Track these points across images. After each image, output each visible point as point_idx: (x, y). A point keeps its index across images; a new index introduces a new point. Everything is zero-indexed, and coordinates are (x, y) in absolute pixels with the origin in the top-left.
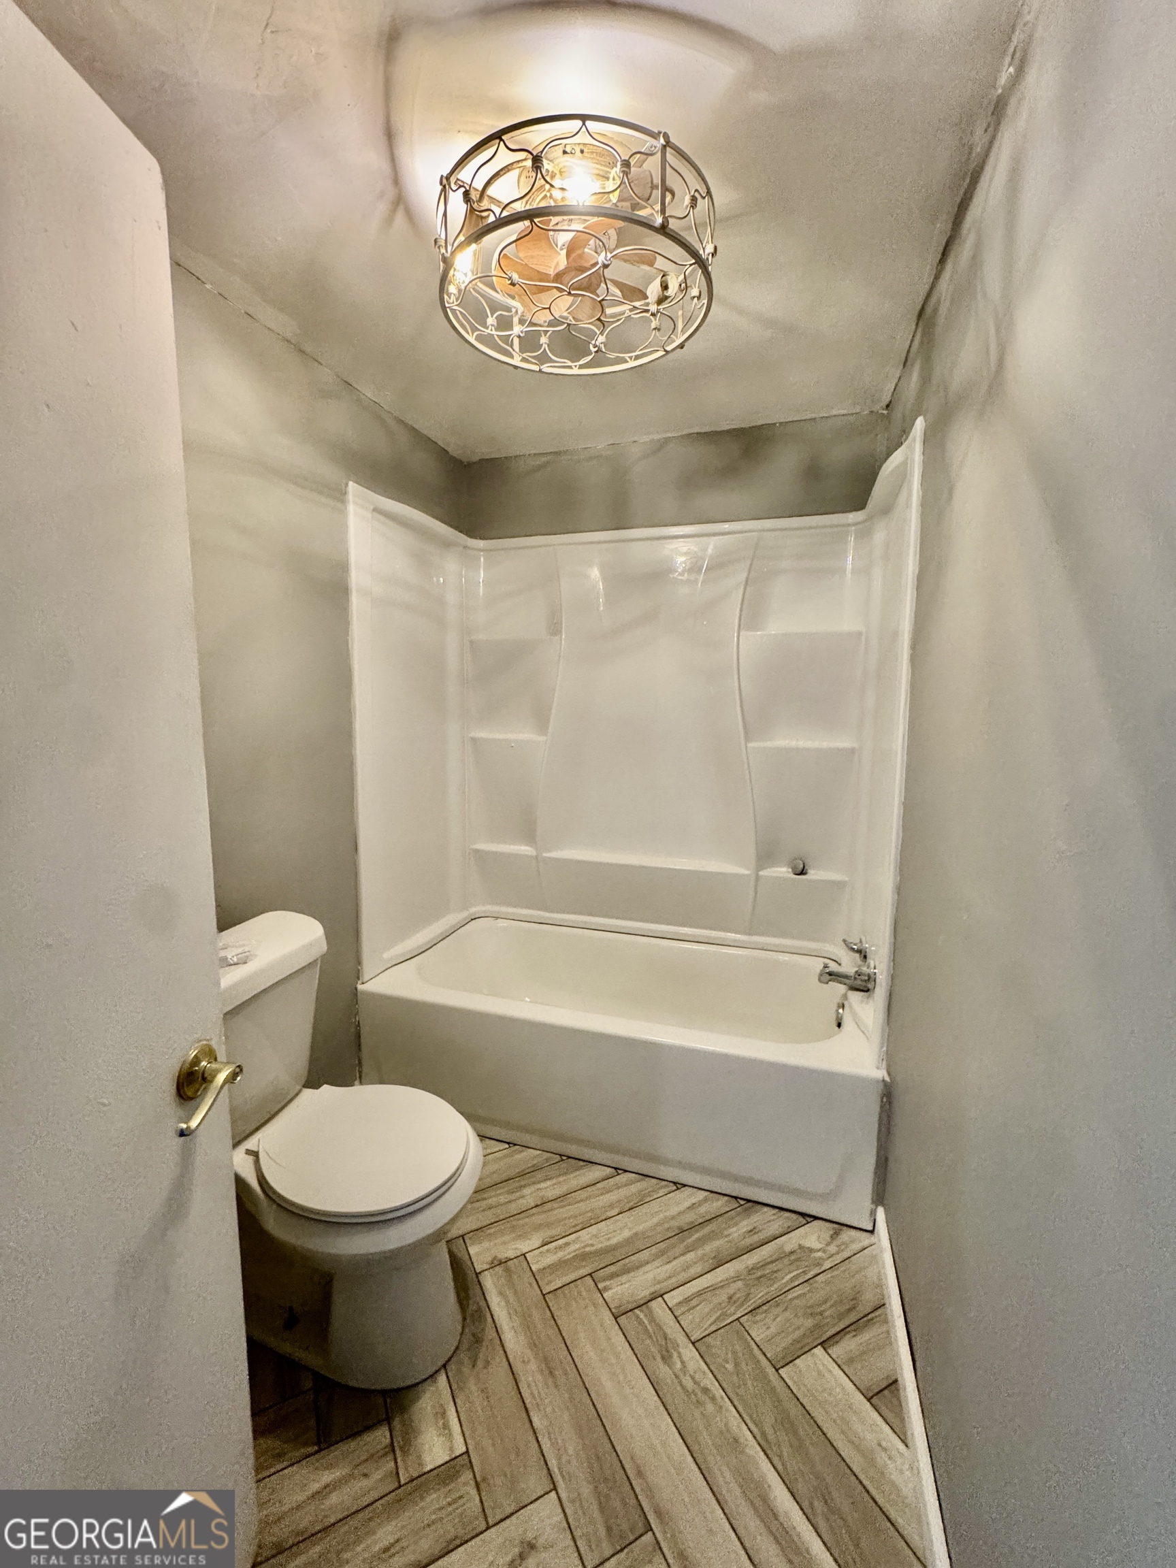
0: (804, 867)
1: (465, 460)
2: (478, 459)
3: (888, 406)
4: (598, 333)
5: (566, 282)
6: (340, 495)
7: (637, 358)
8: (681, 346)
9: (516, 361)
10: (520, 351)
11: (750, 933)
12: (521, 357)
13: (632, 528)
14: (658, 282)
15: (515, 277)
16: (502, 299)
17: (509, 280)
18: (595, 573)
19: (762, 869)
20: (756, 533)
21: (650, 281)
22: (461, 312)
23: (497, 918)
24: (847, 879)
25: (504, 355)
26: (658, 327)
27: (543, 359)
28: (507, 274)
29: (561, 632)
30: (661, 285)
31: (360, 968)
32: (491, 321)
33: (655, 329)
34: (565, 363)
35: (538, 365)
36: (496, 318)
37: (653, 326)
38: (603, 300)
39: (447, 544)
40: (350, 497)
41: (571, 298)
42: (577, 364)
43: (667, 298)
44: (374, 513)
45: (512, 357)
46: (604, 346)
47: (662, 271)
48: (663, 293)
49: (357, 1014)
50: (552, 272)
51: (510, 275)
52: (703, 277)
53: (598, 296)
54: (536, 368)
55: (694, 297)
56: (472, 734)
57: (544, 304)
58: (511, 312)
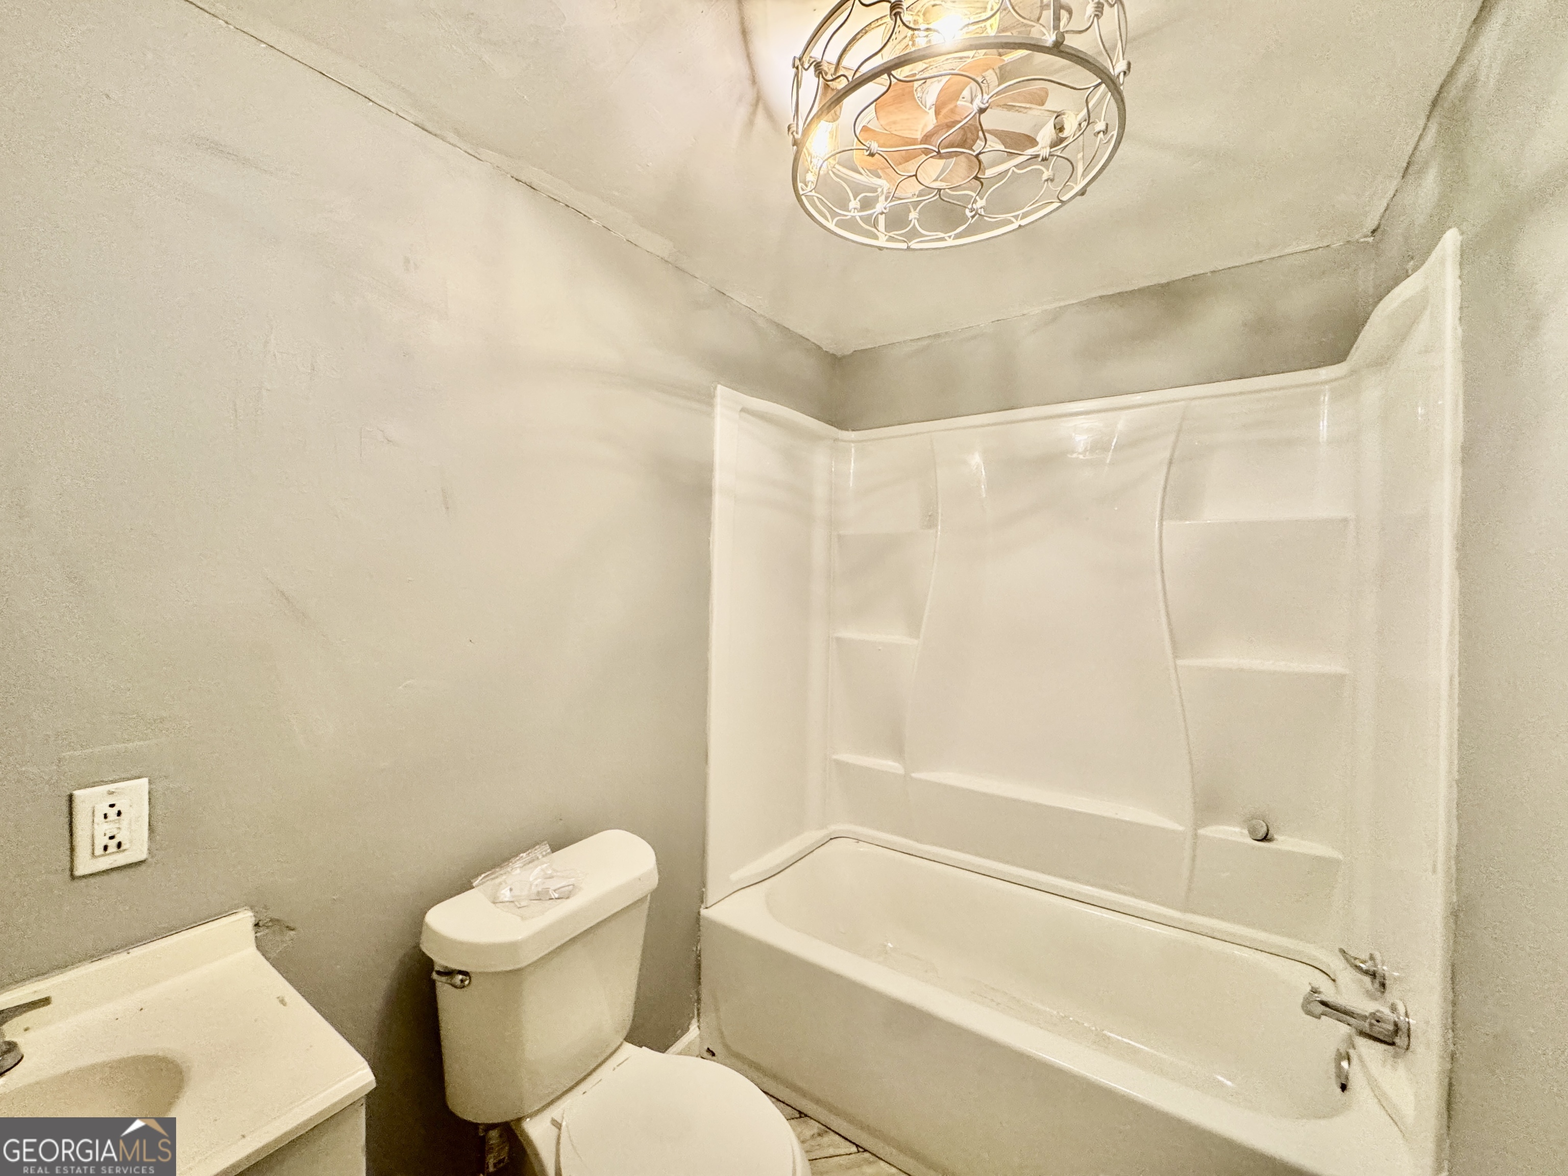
0: (1268, 830)
1: (839, 354)
2: (852, 351)
3: (1374, 232)
4: (974, 195)
5: (934, 144)
6: (708, 399)
7: (1025, 216)
8: (1082, 193)
9: (882, 242)
10: (886, 231)
11: (1186, 910)
12: (887, 237)
13: (1023, 407)
14: (1050, 125)
15: (875, 147)
16: (866, 180)
17: (867, 151)
18: (976, 460)
19: (1205, 825)
20: (1182, 403)
21: (1039, 127)
22: (817, 197)
23: (858, 840)
24: (1341, 857)
25: (868, 237)
26: (1052, 177)
27: (913, 234)
28: (865, 145)
29: (936, 526)
30: (1055, 128)
31: (704, 890)
32: (854, 204)
33: (1047, 180)
34: (937, 235)
35: (905, 242)
36: (859, 201)
37: (1045, 177)
38: (980, 153)
39: (815, 438)
40: (718, 400)
41: (941, 162)
42: (953, 234)
43: (1062, 140)
44: (744, 414)
45: (876, 237)
46: (984, 211)
47: (1055, 112)
48: (1057, 134)
49: (698, 941)
50: (919, 136)
51: (868, 146)
52: (1112, 101)
53: (974, 151)
54: (904, 246)
55: (1099, 133)
56: (840, 635)
57: (910, 172)
58: (877, 192)
